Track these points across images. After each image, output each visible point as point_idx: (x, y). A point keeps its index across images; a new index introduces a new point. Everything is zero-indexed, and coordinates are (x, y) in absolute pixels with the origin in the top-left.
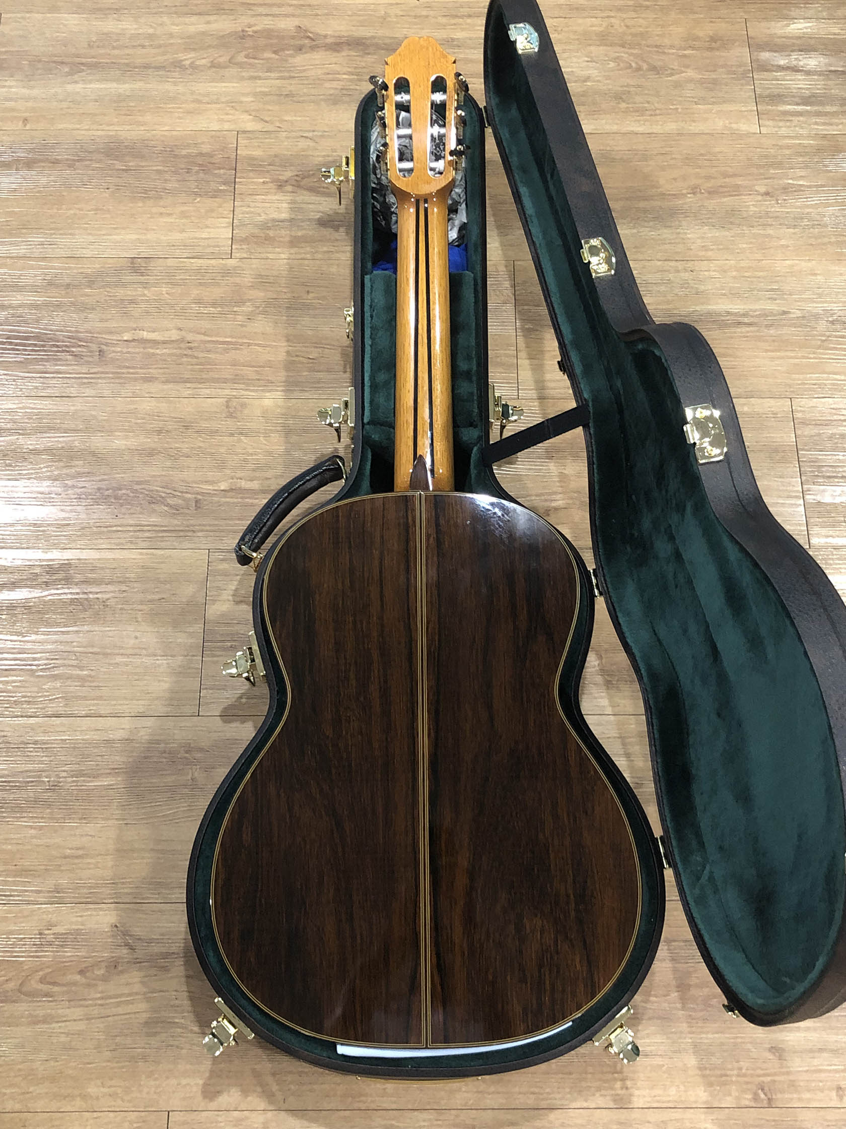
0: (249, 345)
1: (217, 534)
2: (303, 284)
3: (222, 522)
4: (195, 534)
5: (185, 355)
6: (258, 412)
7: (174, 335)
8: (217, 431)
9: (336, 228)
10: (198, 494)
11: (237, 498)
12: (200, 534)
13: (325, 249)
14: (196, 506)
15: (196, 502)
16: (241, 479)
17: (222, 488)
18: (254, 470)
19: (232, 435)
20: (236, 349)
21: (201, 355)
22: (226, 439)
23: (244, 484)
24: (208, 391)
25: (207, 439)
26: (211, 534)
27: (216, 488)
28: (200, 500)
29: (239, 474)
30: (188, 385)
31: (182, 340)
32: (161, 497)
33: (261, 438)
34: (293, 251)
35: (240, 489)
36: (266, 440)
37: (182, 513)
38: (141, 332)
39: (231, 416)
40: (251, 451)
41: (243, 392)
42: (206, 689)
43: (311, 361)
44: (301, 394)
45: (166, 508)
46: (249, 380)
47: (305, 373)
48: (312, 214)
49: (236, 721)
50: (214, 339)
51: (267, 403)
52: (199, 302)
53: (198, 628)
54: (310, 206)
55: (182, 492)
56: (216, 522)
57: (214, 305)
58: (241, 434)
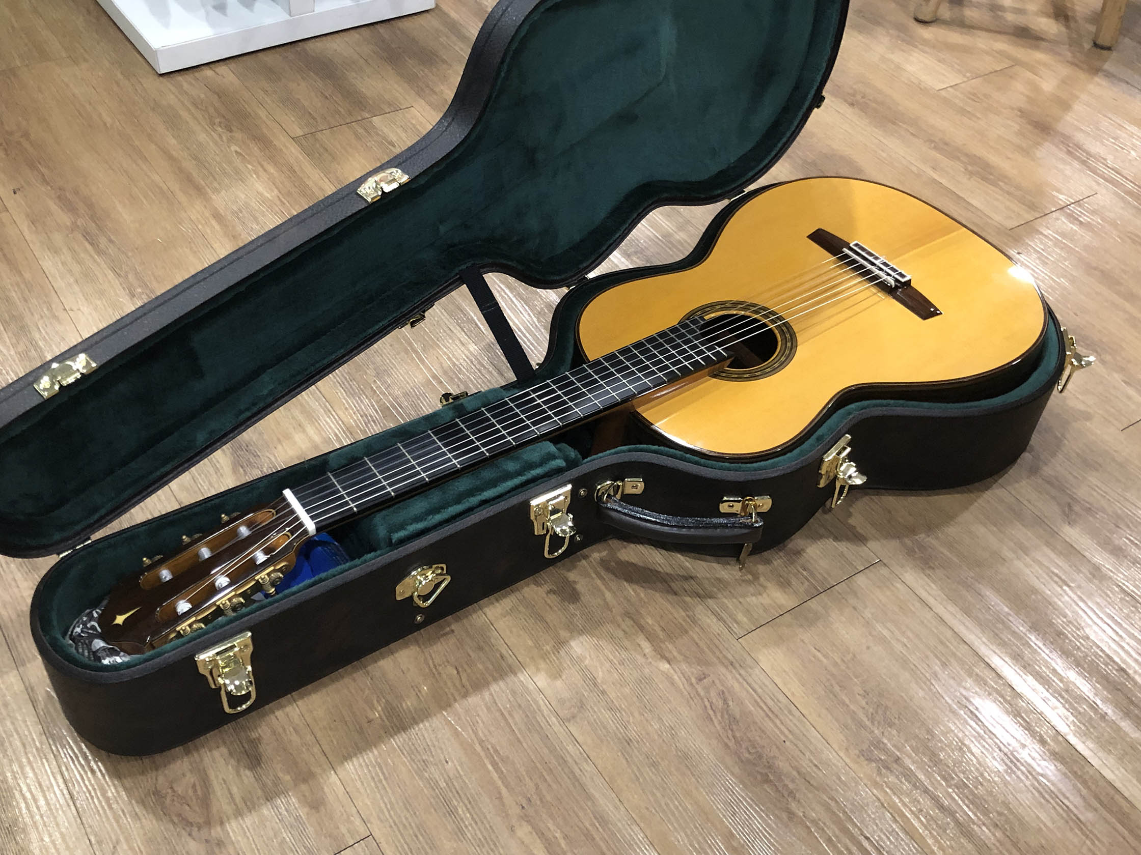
0: (481, 742)
1: (717, 642)
2: (361, 732)
3: (701, 644)
4: (734, 660)
5: (541, 800)
6: (559, 683)
7: (523, 831)
8: (611, 710)
9: (255, 743)
10: (692, 684)
11: (667, 647)
12: (730, 657)
14: (705, 678)
15: (701, 680)
16: (645, 655)
17: (668, 666)
19: (603, 692)
20: (496, 751)
21: (530, 784)
22: (612, 695)
23: (648, 649)
24: (570, 748)
26: (721, 647)
27: (672, 671)
28: (696, 678)
29: (640, 659)
30: (577, 772)
31: (526, 818)
32: (722, 717)
33: (587, 662)
34: (318, 770)
35: (655, 650)
36: (585, 658)
37: (723, 685)
40: (608, 665)
41: (546, 712)
42: (856, 568)
43: (460, 669)
44: (507, 656)
45: (730, 703)
46: (527, 716)
47: (480, 667)
48: (246, 781)
50: (500, 783)
51: (541, 682)
52: (459, 832)
53: (813, 604)
54: (235, 790)
55: (702, 699)
56: (706, 649)
57: (452, 812)
58: (595, 684)
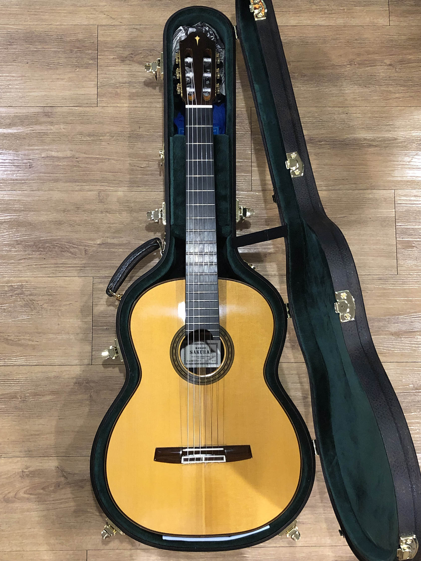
0: (109, 159)
1: (97, 268)
2: (137, 122)
3: (99, 262)
4: (85, 269)
5: (75, 166)
6: (115, 199)
7: (69, 154)
8: (94, 211)
9: (154, 88)
10: (86, 246)
11: (106, 248)
12: (87, 268)
13: (148, 100)
14: (85, 253)
15: (85, 251)
16: (108, 238)
17: (98, 243)
18: (114, 233)
19: (102, 212)
20: (103, 162)
21: (83, 165)
22: (99, 215)
23: (110, 241)
24: (88, 187)
25: (89, 215)
26: (94, 268)
27: (95, 243)
28: (87, 249)
29: (107, 235)
30: (78, 184)
31: (73, 157)
32: (67, 248)
33: (117, 215)
34: (132, 101)
35: (107, 243)
36: (120, 215)
37: (78, 257)
38: (51, 152)
39: (101, 201)
40: (112, 222)
41: (107, 188)
42: (95, 351)
43: (142, 169)
44: (138, 189)
45: (70, 254)
46: (109, 180)
47: (140, 176)
48: (141, 78)
49: (110, 367)
50: (90, 156)
51: (120, 194)
52: (81, 134)
53: (89, 319)
54: (140, 74)
55: (78, 245)
56: (96, 262)
57: (89, 135)
58: (107, 212)
